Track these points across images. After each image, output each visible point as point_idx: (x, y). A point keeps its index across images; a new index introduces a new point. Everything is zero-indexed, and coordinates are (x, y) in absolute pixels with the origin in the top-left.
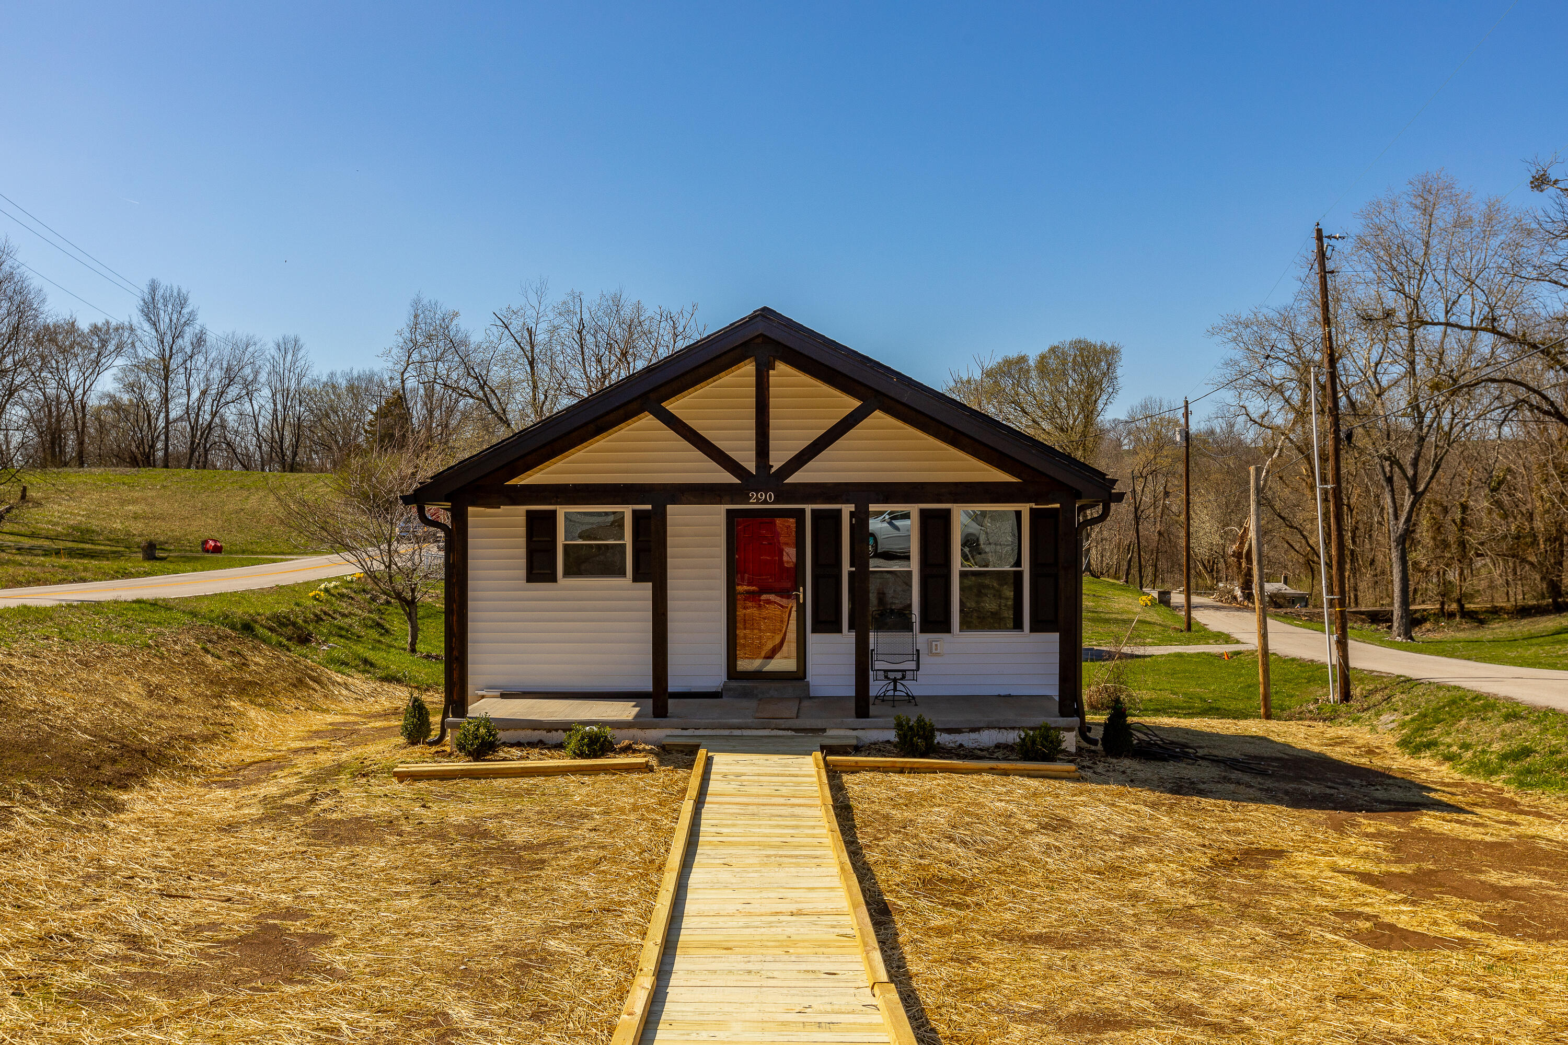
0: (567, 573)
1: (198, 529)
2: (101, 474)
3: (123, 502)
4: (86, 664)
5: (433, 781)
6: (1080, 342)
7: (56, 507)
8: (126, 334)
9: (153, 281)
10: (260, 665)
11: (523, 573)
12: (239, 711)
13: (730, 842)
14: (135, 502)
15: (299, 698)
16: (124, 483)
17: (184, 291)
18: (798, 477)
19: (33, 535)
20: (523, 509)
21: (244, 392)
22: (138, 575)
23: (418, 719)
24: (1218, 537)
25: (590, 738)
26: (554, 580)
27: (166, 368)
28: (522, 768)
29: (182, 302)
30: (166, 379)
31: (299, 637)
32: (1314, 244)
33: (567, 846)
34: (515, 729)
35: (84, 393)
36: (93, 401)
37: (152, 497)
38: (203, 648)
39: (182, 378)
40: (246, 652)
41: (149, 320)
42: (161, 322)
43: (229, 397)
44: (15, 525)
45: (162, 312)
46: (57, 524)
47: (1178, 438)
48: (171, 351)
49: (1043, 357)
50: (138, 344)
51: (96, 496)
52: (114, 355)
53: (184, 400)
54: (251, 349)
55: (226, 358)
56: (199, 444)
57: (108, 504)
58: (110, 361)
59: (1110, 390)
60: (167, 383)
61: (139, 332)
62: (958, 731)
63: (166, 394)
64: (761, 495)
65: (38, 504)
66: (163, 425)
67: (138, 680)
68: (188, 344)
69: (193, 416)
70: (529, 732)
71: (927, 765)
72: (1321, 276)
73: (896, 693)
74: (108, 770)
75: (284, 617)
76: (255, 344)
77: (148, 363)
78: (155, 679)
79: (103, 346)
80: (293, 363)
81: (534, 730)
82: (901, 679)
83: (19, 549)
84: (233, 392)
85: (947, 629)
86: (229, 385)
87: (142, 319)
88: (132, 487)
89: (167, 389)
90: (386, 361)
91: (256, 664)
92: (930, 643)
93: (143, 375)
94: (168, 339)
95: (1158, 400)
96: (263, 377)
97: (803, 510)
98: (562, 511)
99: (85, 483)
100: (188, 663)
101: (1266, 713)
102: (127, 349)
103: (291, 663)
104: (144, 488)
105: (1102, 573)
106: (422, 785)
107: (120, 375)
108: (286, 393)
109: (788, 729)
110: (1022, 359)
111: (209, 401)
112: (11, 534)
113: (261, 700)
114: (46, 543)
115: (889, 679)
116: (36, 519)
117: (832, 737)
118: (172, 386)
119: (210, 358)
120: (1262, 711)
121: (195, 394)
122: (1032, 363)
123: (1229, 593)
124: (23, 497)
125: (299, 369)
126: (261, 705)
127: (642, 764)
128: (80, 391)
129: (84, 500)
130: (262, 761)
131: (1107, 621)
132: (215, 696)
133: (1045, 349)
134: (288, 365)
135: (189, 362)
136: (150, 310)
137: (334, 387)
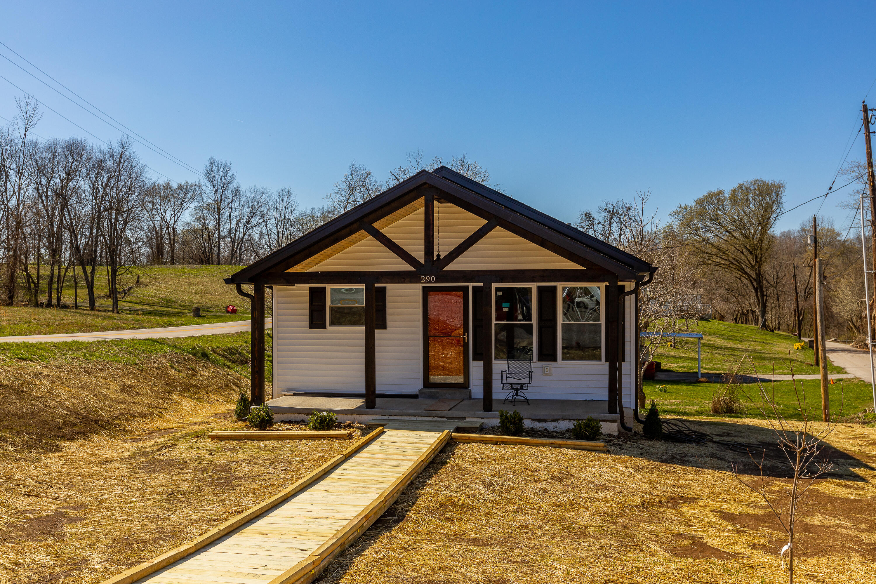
0: (332, 324)
1: (229, 299)
2: (181, 269)
3: (190, 284)
4: (89, 373)
5: (229, 441)
6: (758, 181)
7: (154, 287)
8: (197, 189)
9: (212, 158)
10: (204, 376)
11: (307, 323)
12: (177, 401)
13: (344, 479)
14: (197, 284)
15: (222, 395)
16: (192, 274)
17: (228, 163)
18: (451, 267)
19: (141, 303)
20: (308, 286)
21: (261, 220)
22: (178, 325)
23: (243, 407)
24: (856, 305)
25: (321, 419)
26: (325, 328)
27: (219, 208)
28: (278, 435)
29: (227, 170)
30: (219, 213)
31: (241, 361)
32: (862, 115)
33: (262, 478)
34: (289, 413)
35: (175, 223)
36: (180, 228)
37: (206, 282)
38: (171, 366)
39: (227, 213)
40: (198, 368)
41: (209, 180)
42: (216, 182)
43: (253, 224)
44: (133, 298)
45: (216, 176)
46: (155, 297)
47: (809, 241)
48: (221, 197)
49: (734, 191)
50: (203, 194)
51: (176, 281)
52: (190, 201)
53: (228, 226)
54: (264, 196)
55: (251, 201)
56: (236, 251)
57: (182, 285)
58: (188, 204)
59: (778, 211)
60: (219, 216)
61: (204, 187)
62: (545, 421)
63: (219, 223)
64: (428, 278)
65: (145, 285)
66: (217, 240)
67: (119, 382)
68: (230, 194)
69: (233, 235)
70: (296, 415)
71: (512, 440)
72: (867, 135)
73: (517, 398)
74: (66, 430)
75: (235, 349)
76: (267, 193)
77: (209, 205)
78: (128, 382)
79: (185, 196)
80: (288, 203)
81: (299, 414)
82: (521, 389)
83: (130, 311)
84: (255, 220)
85: (554, 358)
86: (252, 217)
87: (205, 180)
88: (196, 276)
89: (219, 220)
90: (329, 201)
91: (202, 375)
92: (543, 368)
93: (206, 212)
94: (220, 191)
95: (820, 217)
96: (272, 213)
97: (468, 287)
98: (329, 287)
99: (171, 274)
100: (158, 374)
101: (826, 418)
102: (198, 198)
103: (225, 375)
104: (201, 277)
105: (775, 328)
106: (222, 443)
107: (194, 212)
108: (283, 221)
109: (443, 417)
110: (720, 193)
111: (242, 227)
112: (130, 302)
113: (196, 396)
114: (148, 308)
115: (514, 389)
116: (143, 294)
117: (467, 423)
118: (222, 218)
119: (242, 202)
120: (823, 416)
121: (234, 222)
122: (727, 195)
123: (862, 342)
124: (138, 281)
125: (290, 207)
126: (195, 398)
127: (345, 434)
128: (172, 222)
129: (170, 283)
130: (169, 429)
131: (764, 358)
132: (164, 393)
133: (735, 186)
134: (284, 204)
135: (230, 204)
136: (210, 176)
137: (313, 217)
